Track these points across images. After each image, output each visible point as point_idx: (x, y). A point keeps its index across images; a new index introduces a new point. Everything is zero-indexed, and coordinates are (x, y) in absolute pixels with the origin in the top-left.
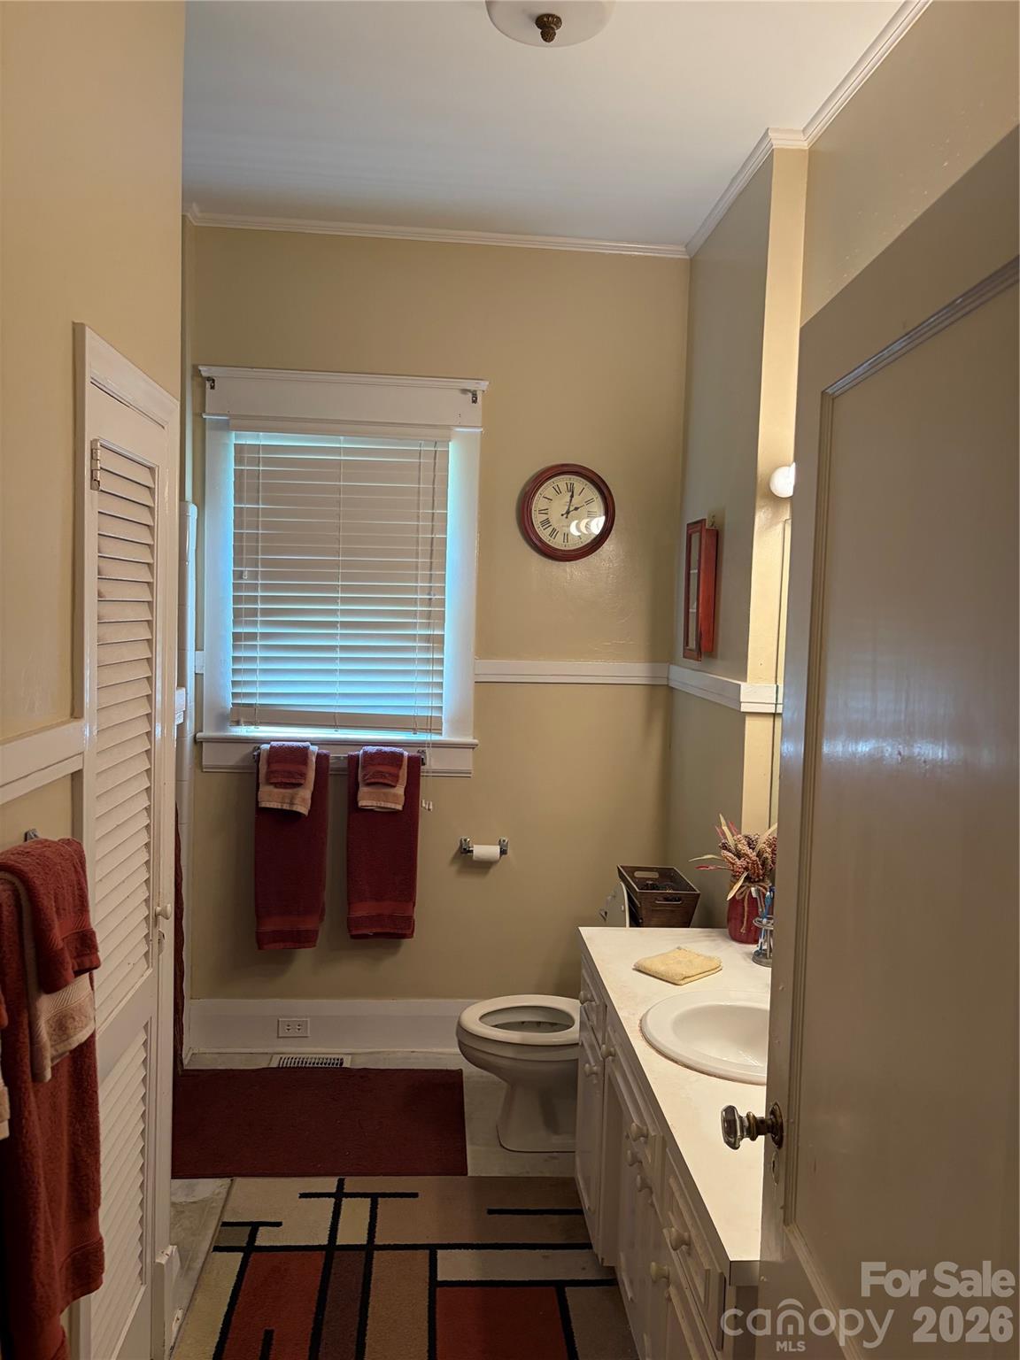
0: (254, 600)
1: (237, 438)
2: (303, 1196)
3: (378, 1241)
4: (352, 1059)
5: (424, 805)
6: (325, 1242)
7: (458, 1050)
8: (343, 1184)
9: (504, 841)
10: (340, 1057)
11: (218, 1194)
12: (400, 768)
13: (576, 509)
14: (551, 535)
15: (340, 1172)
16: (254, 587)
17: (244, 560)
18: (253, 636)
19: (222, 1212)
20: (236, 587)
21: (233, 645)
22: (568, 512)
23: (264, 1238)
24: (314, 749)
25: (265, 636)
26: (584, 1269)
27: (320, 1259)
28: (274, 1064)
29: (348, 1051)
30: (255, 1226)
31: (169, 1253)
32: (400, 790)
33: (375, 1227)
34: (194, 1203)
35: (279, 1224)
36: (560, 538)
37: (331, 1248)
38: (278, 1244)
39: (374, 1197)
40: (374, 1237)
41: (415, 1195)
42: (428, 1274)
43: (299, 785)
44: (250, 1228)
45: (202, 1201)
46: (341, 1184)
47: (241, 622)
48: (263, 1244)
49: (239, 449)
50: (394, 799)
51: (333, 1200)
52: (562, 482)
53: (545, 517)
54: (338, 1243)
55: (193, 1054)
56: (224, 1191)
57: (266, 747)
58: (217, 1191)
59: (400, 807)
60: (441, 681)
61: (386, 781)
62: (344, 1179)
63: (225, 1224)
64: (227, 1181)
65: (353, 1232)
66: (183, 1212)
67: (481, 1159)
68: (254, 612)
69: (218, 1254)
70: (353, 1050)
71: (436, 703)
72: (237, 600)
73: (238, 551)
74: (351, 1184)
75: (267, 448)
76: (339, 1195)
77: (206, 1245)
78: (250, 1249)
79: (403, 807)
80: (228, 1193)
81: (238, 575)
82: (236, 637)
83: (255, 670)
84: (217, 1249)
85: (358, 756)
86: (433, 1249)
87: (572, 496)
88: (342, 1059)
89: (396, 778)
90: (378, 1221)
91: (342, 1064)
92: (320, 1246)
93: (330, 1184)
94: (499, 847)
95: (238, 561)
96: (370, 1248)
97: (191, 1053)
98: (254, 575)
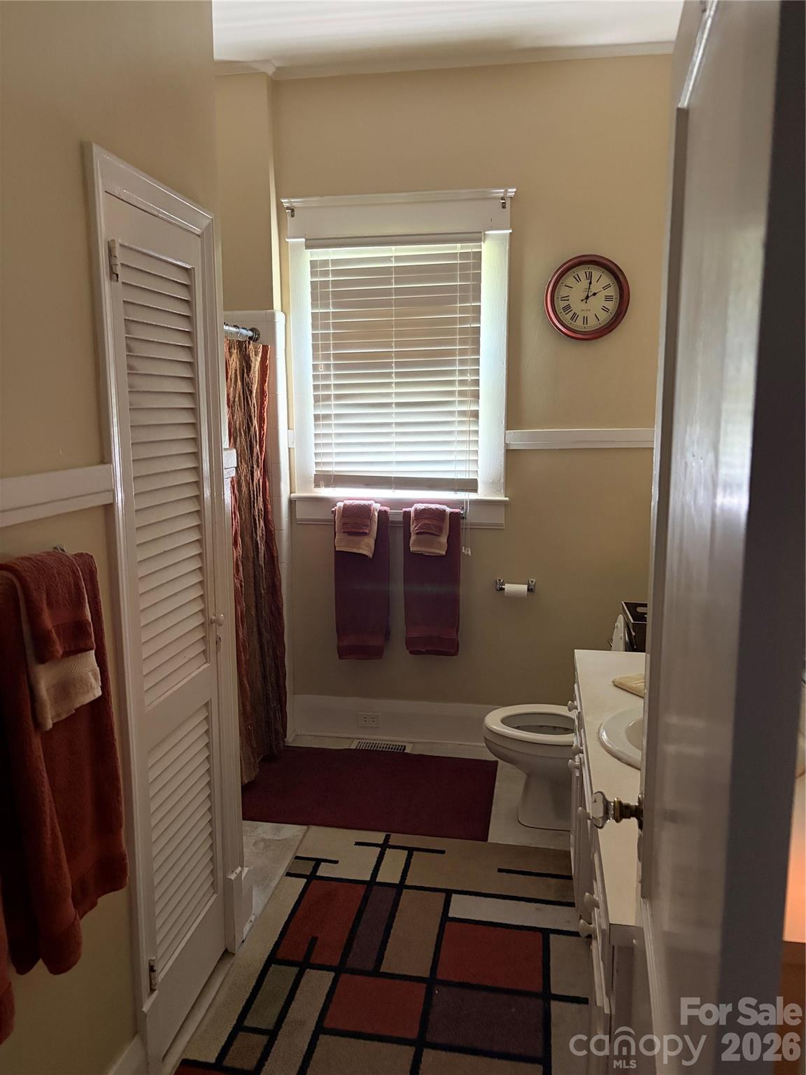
0: (327, 387)
1: (312, 255)
2: (357, 844)
3: (407, 883)
4: (413, 747)
5: (463, 551)
6: (368, 878)
7: (485, 745)
8: (389, 839)
9: (532, 582)
10: (404, 744)
11: (297, 835)
12: (443, 522)
13: (595, 294)
14: (572, 319)
15: (389, 829)
16: (327, 377)
17: (320, 356)
18: (327, 417)
19: (297, 849)
20: (315, 377)
21: (315, 425)
22: (587, 297)
23: (324, 871)
24: (377, 506)
25: (338, 416)
26: (568, 922)
27: (361, 890)
28: (353, 747)
29: (411, 740)
30: (318, 862)
31: (237, 872)
32: (444, 539)
33: (407, 871)
34: (279, 840)
35: (336, 862)
36: (579, 322)
37: (372, 883)
38: (333, 877)
39: (411, 851)
40: (406, 879)
41: (442, 852)
42: (441, 911)
43: (365, 534)
44: (315, 862)
45: (285, 840)
46: (387, 838)
47: (319, 406)
48: (322, 875)
49: (313, 264)
50: (440, 547)
51: (379, 849)
52: (581, 272)
53: (566, 303)
54: (377, 881)
55: (296, 735)
56: (301, 835)
57: (340, 504)
58: (296, 834)
59: (444, 553)
60: (477, 449)
61: (431, 532)
62: (390, 835)
63: (297, 858)
64: (305, 827)
65: (390, 873)
66: (269, 846)
67: (501, 832)
68: (328, 397)
69: (289, 878)
70: (414, 740)
71: (472, 468)
72: (316, 387)
73: (315, 348)
74: (395, 839)
75: (335, 262)
76: (384, 846)
77: (282, 871)
78: (312, 877)
79: (446, 552)
80: (304, 836)
81: (315, 367)
82: (317, 417)
83: (331, 444)
84: (288, 874)
85: (410, 512)
86: (449, 893)
87: (590, 283)
88: (405, 746)
89: (440, 529)
90: (410, 868)
91: (404, 749)
92: (363, 881)
93: (379, 837)
94: (526, 586)
95: (315, 357)
96: (401, 887)
97: (295, 734)
98: (327, 367)
